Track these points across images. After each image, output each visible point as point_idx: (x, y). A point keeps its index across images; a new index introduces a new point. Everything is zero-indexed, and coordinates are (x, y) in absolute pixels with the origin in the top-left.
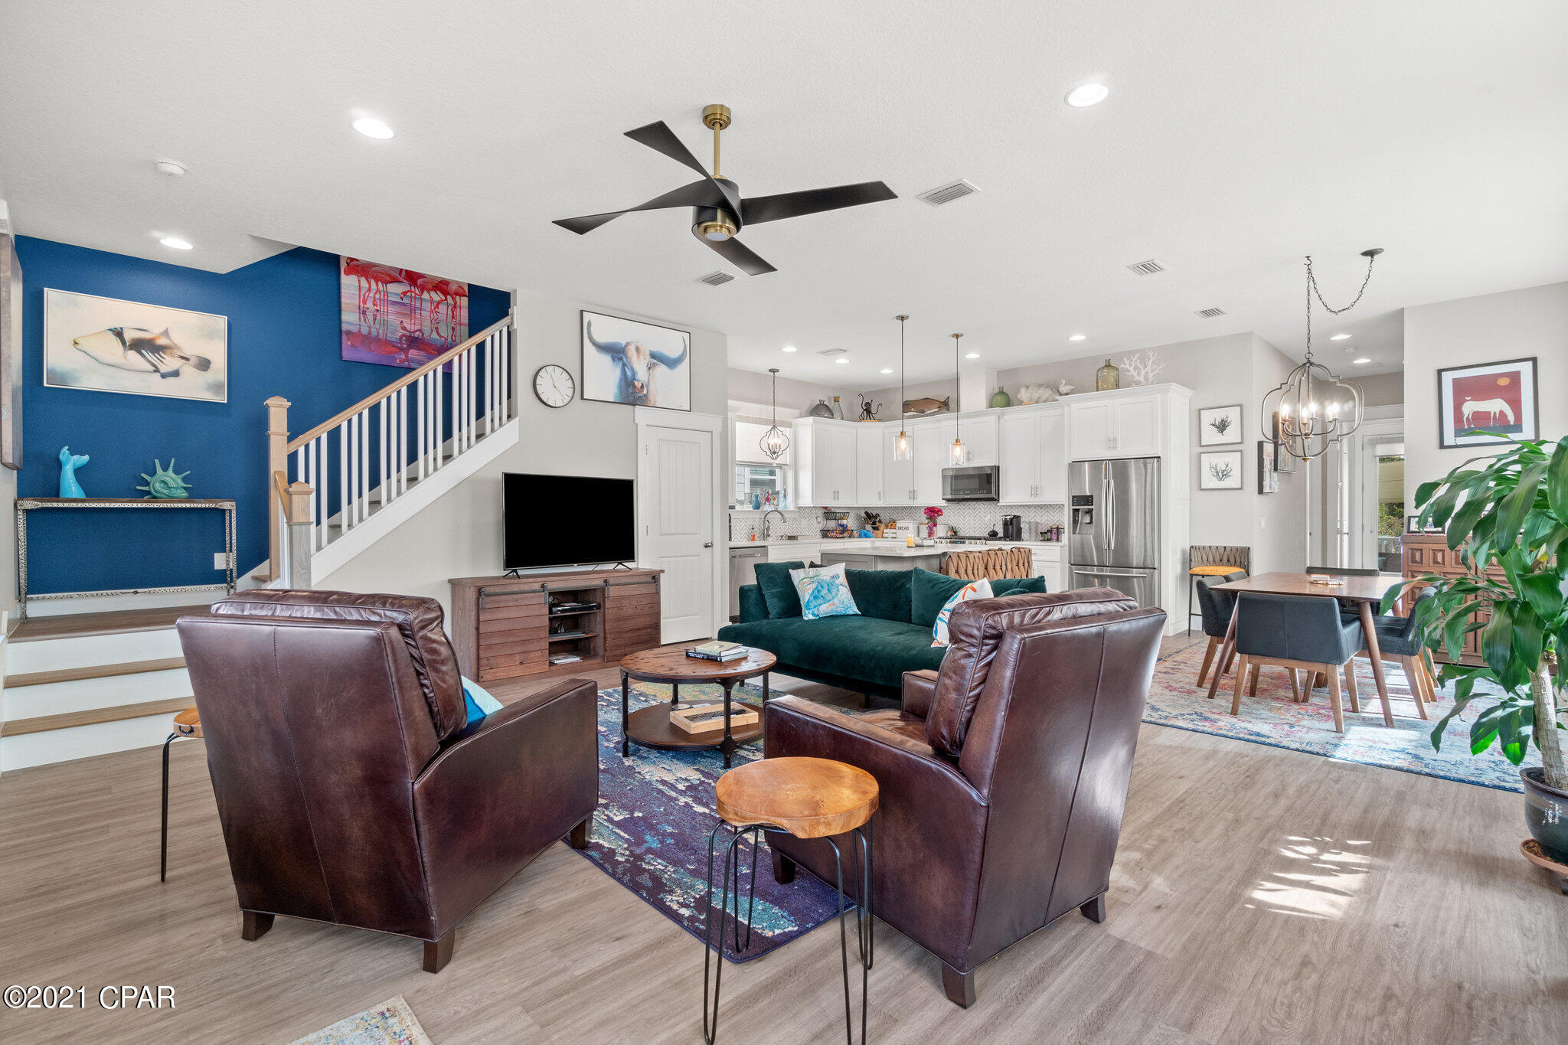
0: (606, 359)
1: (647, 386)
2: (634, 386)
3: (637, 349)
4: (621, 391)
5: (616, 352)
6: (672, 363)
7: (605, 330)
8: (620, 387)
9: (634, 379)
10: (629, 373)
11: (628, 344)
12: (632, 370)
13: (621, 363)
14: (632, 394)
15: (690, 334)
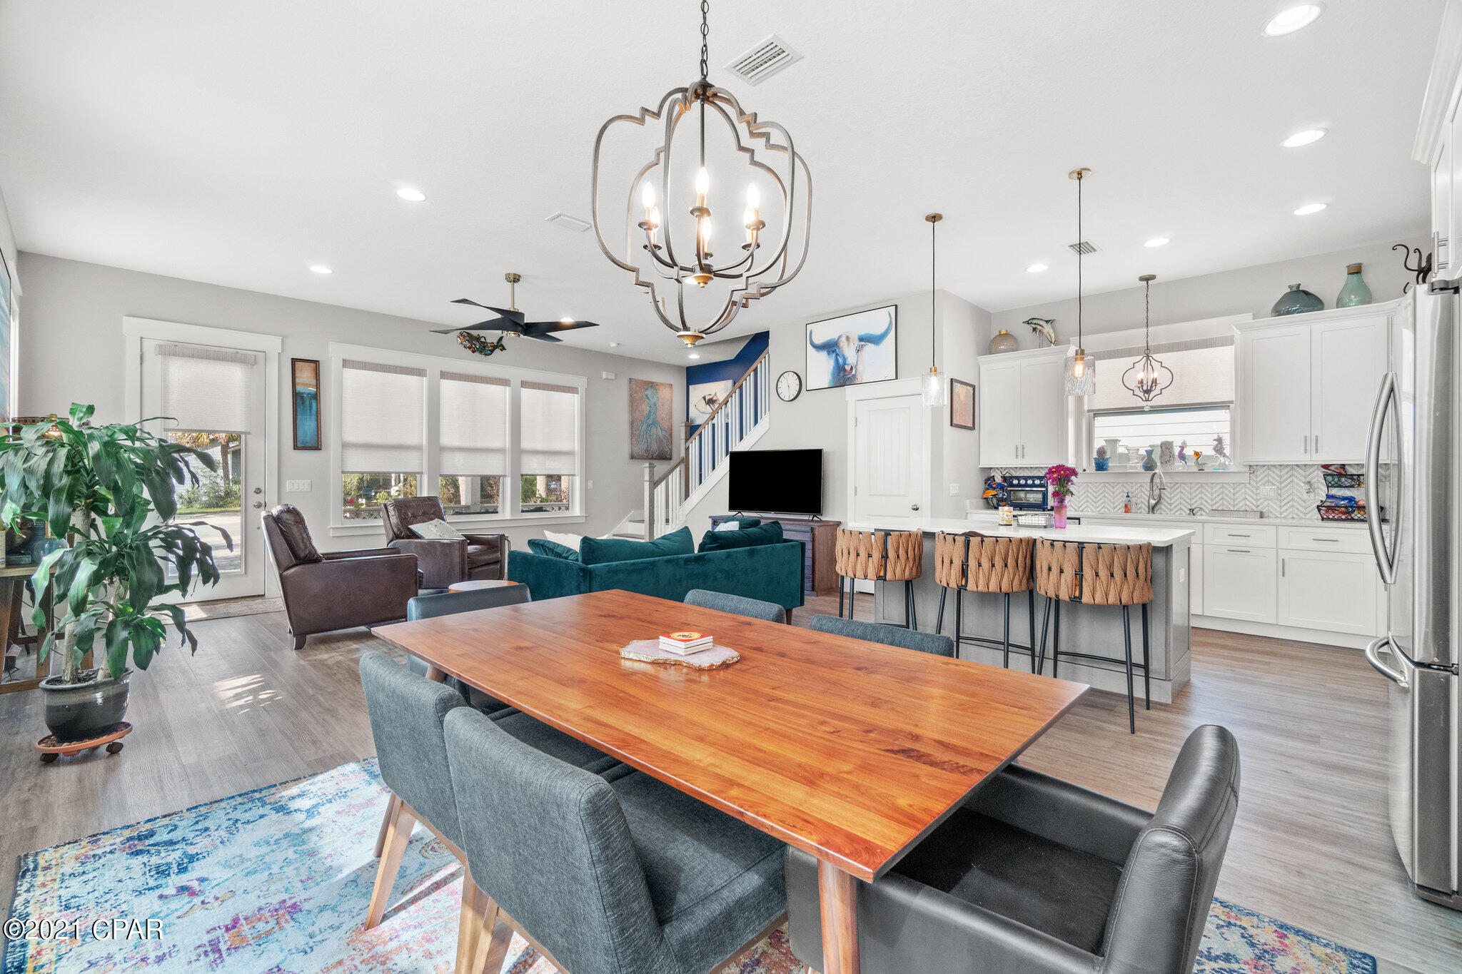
0: (824, 354)
1: (856, 367)
2: (845, 370)
3: (848, 338)
4: (834, 378)
5: (830, 347)
6: (875, 340)
7: (823, 333)
8: (833, 374)
9: (845, 364)
10: (841, 360)
11: (840, 337)
12: (844, 356)
13: (834, 355)
14: (843, 377)
15: (896, 306)
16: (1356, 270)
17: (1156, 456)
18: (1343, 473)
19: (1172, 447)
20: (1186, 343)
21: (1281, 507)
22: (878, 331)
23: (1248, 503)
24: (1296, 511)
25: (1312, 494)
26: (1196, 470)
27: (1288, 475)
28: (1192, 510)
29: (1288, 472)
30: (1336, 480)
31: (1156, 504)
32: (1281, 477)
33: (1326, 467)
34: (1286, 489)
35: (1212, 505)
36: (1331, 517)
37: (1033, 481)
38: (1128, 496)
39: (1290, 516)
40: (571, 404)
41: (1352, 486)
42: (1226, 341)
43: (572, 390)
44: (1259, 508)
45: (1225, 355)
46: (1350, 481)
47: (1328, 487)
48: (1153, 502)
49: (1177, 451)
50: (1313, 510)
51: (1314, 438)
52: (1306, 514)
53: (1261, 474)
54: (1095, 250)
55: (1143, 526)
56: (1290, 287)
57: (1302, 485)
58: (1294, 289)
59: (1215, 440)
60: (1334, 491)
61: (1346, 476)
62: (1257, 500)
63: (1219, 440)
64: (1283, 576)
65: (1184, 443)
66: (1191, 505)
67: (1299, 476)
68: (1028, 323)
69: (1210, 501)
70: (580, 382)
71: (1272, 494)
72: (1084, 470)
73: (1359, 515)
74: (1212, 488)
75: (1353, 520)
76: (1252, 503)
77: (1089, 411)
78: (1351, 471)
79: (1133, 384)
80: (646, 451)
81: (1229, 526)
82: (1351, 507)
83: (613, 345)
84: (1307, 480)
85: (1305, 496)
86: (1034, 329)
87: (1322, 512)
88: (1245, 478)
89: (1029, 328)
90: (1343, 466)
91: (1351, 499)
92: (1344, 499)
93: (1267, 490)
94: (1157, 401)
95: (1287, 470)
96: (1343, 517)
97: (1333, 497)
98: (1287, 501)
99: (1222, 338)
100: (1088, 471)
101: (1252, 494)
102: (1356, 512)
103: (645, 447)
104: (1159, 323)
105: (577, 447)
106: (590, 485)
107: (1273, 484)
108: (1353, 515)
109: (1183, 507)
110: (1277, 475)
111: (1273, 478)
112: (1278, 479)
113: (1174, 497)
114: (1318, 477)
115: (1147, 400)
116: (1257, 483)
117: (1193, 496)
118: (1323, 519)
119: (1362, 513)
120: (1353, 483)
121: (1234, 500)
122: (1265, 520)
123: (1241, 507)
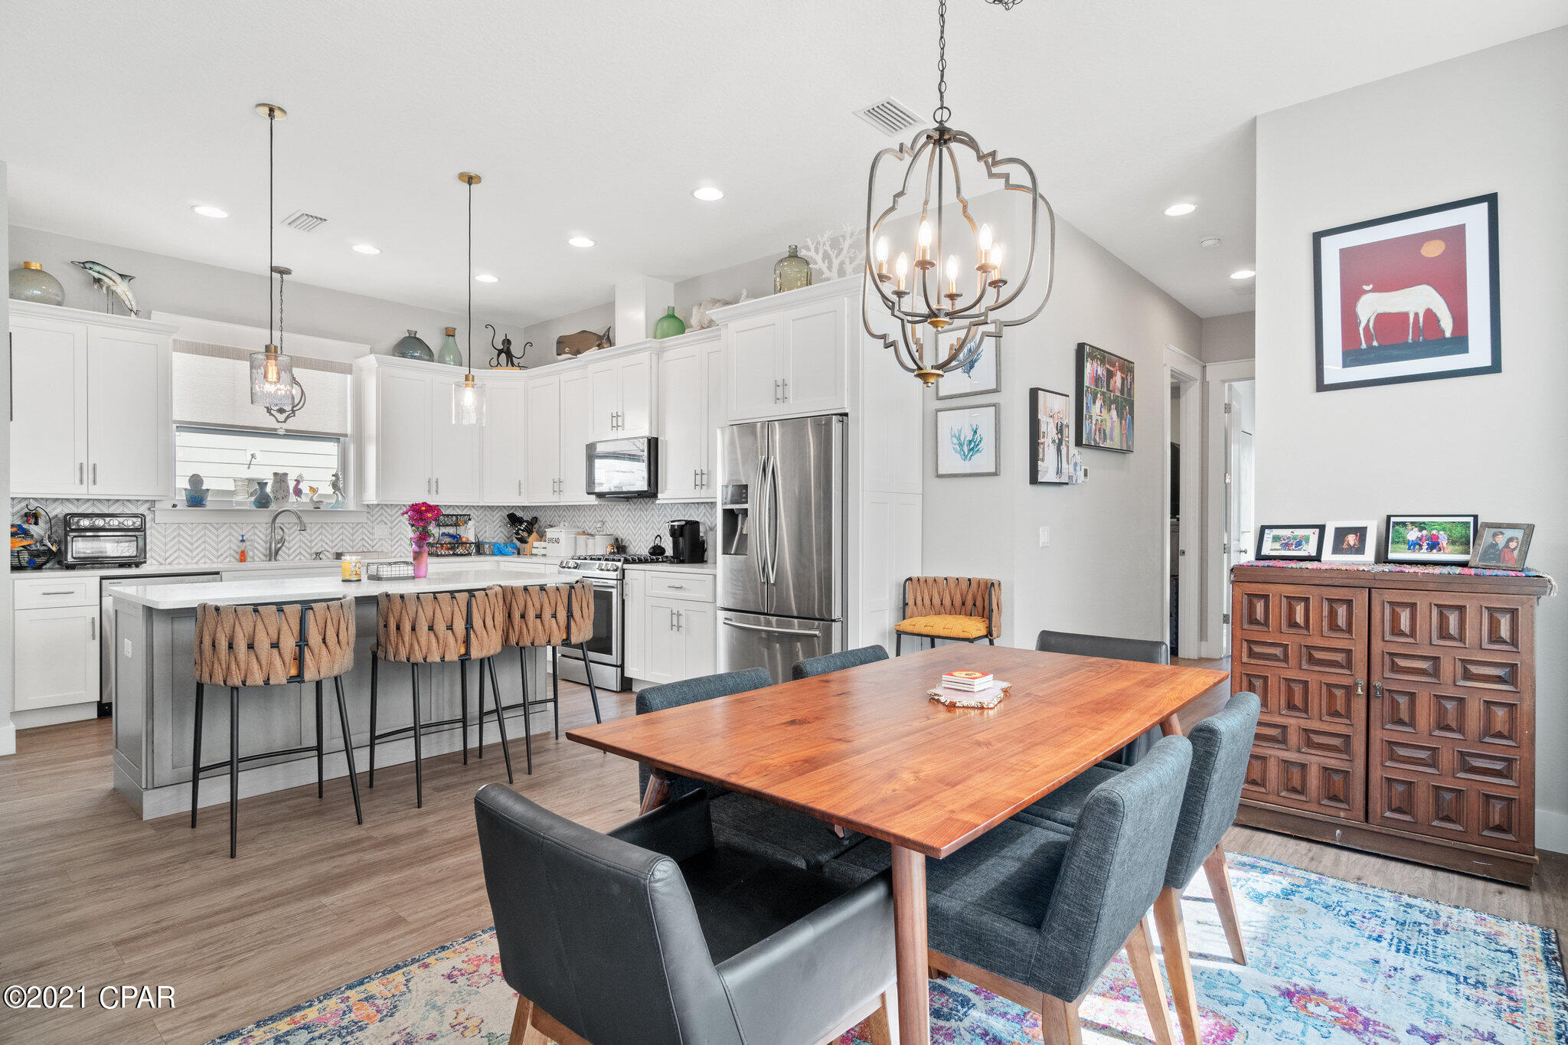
16: (450, 333)
17: (269, 488)
19: (287, 479)
21: (392, 547)
23: (366, 544)
26: (311, 507)
34: (396, 528)
38: (243, 541)
42: (345, 369)
44: (375, 549)
48: (276, 547)
49: (292, 485)
53: (376, 512)
55: (259, 578)
56: (408, 332)
58: (411, 335)
59: (333, 475)
62: (373, 540)
63: (337, 476)
65: (301, 476)
68: (83, 265)
69: (330, 543)
74: (332, 529)
76: (369, 543)
82: (456, 543)
86: (97, 281)
88: (363, 517)
91: (455, 537)
92: (450, 536)
94: (293, 424)
98: (396, 540)
99: (342, 364)
100: (177, 507)
101: (368, 534)
102: (460, 548)
107: (386, 524)
110: (388, 514)
111: (386, 518)
112: (390, 518)
115: (282, 421)
116: (372, 522)
117: (313, 538)
121: (353, 541)
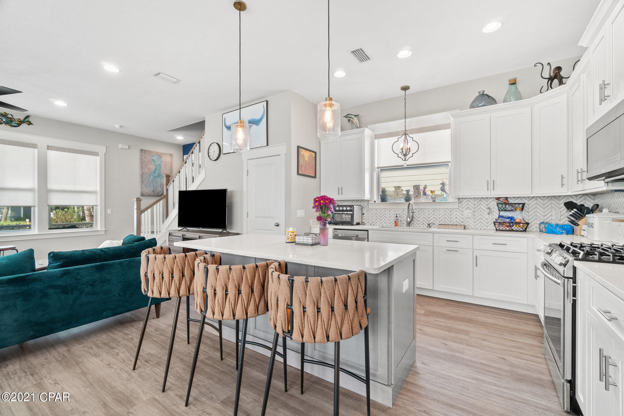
6: (257, 122)
15: (267, 101)
16: (513, 83)
17: (411, 193)
18: (507, 202)
19: (419, 188)
20: (426, 127)
21: (475, 223)
22: (258, 117)
23: (458, 220)
24: (482, 225)
25: (491, 215)
26: (431, 201)
27: (478, 204)
28: (429, 225)
29: (478, 202)
30: (504, 206)
31: (411, 221)
32: (475, 205)
33: (498, 199)
34: (477, 212)
35: (439, 222)
36: (501, 229)
37: (346, 208)
38: (397, 217)
39: (479, 228)
40: (95, 162)
41: (512, 210)
42: (446, 126)
43: (96, 154)
44: (463, 224)
45: (446, 134)
46: (511, 207)
47: (499, 210)
48: (409, 220)
49: (422, 190)
50: (491, 224)
51: (492, 182)
52: (487, 227)
53: (464, 202)
54: (369, 59)
56: (479, 92)
57: (485, 209)
58: (481, 93)
59: (441, 184)
60: (503, 213)
61: (509, 204)
62: (462, 219)
63: (443, 184)
64: (476, 266)
65: (426, 186)
66: (429, 221)
67: (484, 204)
68: (346, 117)
70: (102, 150)
71: (470, 215)
72: (375, 202)
73: (516, 228)
74: (439, 212)
75: (512, 230)
76: (460, 221)
77: (378, 168)
78: (511, 201)
79: (398, 151)
80: (153, 191)
81: (447, 235)
82: (512, 223)
83: (117, 126)
84: (488, 206)
85: (487, 216)
86: (349, 120)
87: (497, 226)
88: (456, 206)
89: (346, 120)
90: (506, 198)
91: (511, 218)
92: (508, 218)
93: (467, 213)
94: (410, 162)
95: (478, 201)
96: (508, 229)
97: (502, 217)
98: (477, 219)
99: (444, 124)
100: (377, 202)
101: (459, 215)
102: (514, 226)
103: (152, 189)
104: (412, 116)
105: (98, 189)
106: (109, 211)
107: (471, 209)
108: (513, 228)
109: (425, 223)
110: (472, 204)
111: (471, 206)
112: (473, 206)
113: (420, 217)
114: (494, 204)
115: (405, 160)
116: (462, 208)
117: (430, 216)
118: (497, 230)
119: (518, 226)
120: (512, 208)
121: (451, 219)
122: (467, 231)
123: (454, 223)
